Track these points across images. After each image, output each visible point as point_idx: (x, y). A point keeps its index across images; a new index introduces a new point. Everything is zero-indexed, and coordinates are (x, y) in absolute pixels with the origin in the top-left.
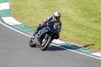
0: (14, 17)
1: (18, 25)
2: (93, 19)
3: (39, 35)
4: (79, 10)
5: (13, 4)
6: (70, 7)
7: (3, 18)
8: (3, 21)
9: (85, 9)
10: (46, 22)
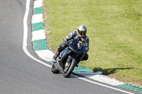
0: (53, 50)
3: (60, 58)
5: (50, 32)
6: (131, 33)
7: (37, 52)
10: (68, 40)
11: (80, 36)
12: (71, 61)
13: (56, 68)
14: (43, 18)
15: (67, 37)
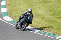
0: (10, 16)
1: (12, 21)
2: (57, 16)
4: (49, 11)
5: (9, 9)
6: (44, 10)
7: (3, 17)
8: (3, 19)
9: (53, 10)
10: (23, 15)
11: (29, 13)
12: (25, 24)
13: (18, 27)
14: (6, 3)
15: (23, 14)
